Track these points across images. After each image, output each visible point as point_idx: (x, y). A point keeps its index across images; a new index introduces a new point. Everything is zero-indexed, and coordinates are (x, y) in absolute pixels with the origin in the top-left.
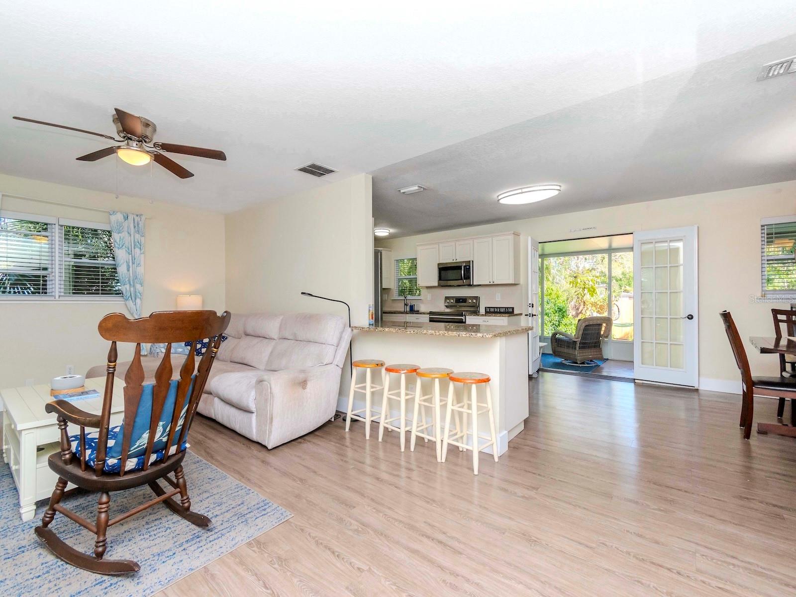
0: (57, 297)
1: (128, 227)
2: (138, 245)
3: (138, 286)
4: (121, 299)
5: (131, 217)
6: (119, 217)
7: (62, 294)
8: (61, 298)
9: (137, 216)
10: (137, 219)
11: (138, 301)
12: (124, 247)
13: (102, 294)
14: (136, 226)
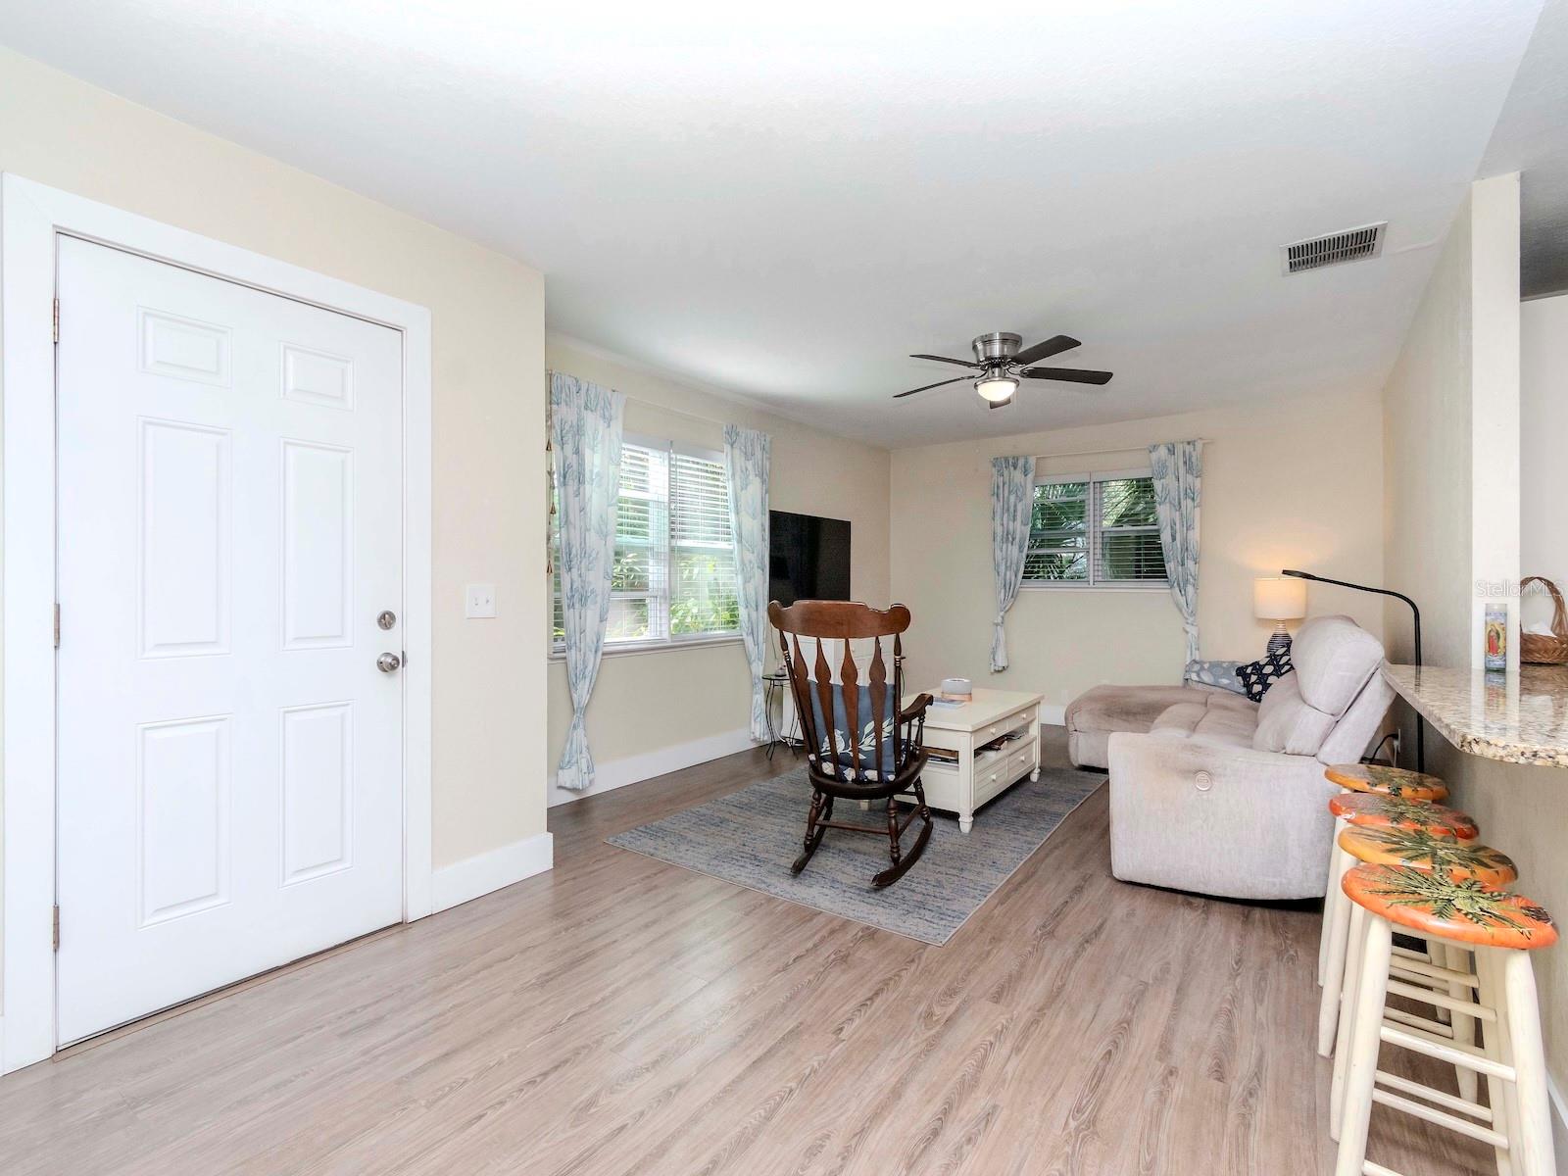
0: (1091, 583)
1: (1176, 464)
2: (1190, 494)
3: (1190, 564)
4: (1166, 585)
5: (1179, 449)
6: (1163, 452)
7: (1100, 579)
8: (1097, 585)
9: (1189, 443)
10: (1189, 448)
11: (1190, 589)
12: (1167, 500)
13: (1145, 577)
14: (1188, 463)
